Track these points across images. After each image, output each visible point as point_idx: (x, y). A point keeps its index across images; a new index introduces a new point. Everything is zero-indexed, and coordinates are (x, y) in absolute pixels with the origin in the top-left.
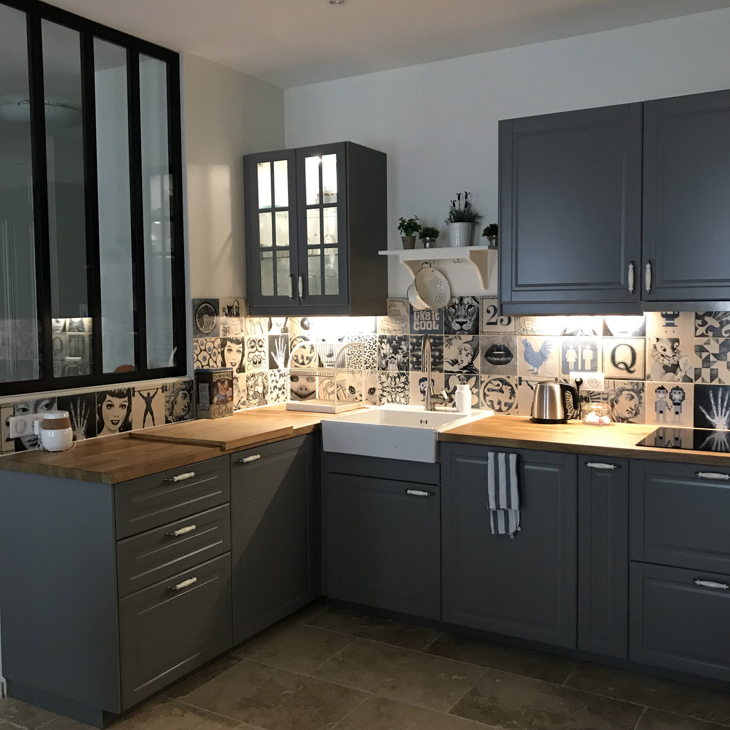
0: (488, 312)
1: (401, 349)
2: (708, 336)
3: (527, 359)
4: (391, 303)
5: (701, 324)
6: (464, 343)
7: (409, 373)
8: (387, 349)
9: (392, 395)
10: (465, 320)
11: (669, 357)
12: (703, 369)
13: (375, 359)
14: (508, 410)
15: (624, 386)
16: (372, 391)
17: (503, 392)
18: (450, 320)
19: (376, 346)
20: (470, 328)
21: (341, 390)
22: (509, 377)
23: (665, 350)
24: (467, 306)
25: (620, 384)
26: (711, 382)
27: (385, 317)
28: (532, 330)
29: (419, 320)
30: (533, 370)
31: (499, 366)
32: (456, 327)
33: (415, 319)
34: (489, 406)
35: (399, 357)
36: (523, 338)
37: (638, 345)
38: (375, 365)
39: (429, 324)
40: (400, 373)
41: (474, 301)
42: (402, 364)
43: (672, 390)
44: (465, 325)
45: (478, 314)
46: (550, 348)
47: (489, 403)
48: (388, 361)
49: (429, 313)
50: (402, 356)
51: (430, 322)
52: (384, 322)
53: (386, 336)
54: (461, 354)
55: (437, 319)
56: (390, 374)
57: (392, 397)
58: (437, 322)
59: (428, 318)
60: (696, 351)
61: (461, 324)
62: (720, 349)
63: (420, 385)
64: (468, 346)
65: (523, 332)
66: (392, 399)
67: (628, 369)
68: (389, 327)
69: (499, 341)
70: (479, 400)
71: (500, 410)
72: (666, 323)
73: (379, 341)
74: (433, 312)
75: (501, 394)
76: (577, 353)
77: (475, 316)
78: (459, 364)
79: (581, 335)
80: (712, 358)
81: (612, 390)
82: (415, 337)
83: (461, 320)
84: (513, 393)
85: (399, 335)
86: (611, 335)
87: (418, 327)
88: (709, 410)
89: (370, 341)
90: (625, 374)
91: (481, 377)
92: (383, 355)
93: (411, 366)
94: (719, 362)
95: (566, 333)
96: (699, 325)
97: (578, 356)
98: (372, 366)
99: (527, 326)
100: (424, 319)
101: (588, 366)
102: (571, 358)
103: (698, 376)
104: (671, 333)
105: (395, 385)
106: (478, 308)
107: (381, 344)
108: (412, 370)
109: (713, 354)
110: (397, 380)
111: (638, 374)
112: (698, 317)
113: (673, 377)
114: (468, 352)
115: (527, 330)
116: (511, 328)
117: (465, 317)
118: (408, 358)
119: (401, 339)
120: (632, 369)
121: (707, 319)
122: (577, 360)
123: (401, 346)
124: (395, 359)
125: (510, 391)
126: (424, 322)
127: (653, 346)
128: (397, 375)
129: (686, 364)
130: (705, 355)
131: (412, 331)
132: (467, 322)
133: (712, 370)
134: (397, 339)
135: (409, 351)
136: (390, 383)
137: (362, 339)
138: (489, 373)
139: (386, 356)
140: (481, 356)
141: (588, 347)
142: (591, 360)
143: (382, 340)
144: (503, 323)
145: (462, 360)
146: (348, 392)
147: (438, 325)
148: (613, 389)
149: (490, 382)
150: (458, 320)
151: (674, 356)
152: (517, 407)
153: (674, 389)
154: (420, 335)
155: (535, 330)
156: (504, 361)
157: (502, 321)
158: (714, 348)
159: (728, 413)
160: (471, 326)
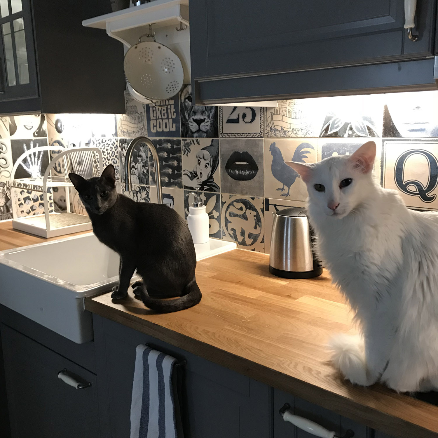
1: (140, 156)
4: (128, 97)
6: (203, 149)
7: (149, 188)
10: (202, 118)
13: (118, 168)
14: (252, 244)
17: (246, 219)
18: (187, 116)
19: (117, 153)
20: (208, 128)
22: (253, 199)
28: (282, 129)
29: (155, 118)
30: (283, 189)
31: (242, 183)
32: (193, 127)
33: (152, 118)
34: (231, 236)
35: (139, 166)
36: (272, 140)
38: (118, 176)
39: (166, 124)
44: (203, 124)
45: (217, 108)
49: (165, 109)
50: (141, 165)
51: (167, 121)
52: (124, 122)
53: (126, 140)
54: (199, 164)
55: (173, 117)
58: (174, 121)
59: (164, 115)
61: (199, 122)
64: (206, 152)
65: (270, 132)
68: (128, 128)
69: (241, 148)
70: (220, 227)
71: (244, 243)
73: (120, 146)
74: (169, 107)
77: (213, 111)
78: (198, 179)
79: (349, 136)
82: (152, 141)
83: (198, 117)
84: (258, 220)
87: (155, 128)
89: (112, 146)
90: (417, 201)
91: (222, 197)
93: (150, 178)
95: (329, 133)
99: (276, 123)
100: (160, 117)
107: (123, 150)
110: (139, 194)
114: (208, 162)
115: (276, 130)
116: (255, 127)
117: (203, 113)
120: (430, 194)
123: (140, 153)
124: (135, 169)
125: (255, 218)
126: (161, 121)
131: (150, 133)
132: (205, 119)
135: (148, 159)
137: (105, 143)
138: (230, 191)
140: (221, 167)
143: (122, 145)
144: (245, 120)
145: (201, 173)
147: (174, 125)
149: (231, 204)
150: (195, 117)
152: (263, 241)
154: (158, 139)
155: (285, 129)
156: (248, 175)
157: (244, 116)
160: (209, 125)
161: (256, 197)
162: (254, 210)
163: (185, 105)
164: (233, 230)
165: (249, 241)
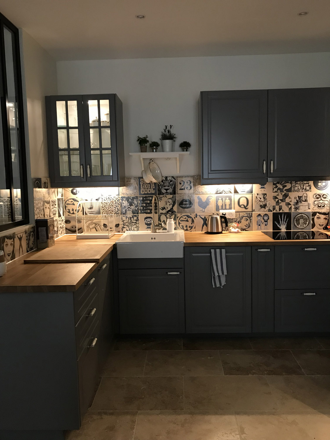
0: (180, 184)
1: (134, 203)
2: (278, 192)
3: (200, 206)
4: (127, 180)
5: (275, 187)
6: (169, 199)
8: (125, 203)
10: (168, 188)
12: (276, 206)
13: (119, 209)
14: (190, 229)
15: (243, 215)
16: (117, 226)
17: (188, 221)
18: (161, 188)
19: (119, 202)
20: (171, 191)
21: (98, 227)
22: (191, 214)
24: (169, 181)
25: (242, 214)
26: (279, 211)
27: (124, 187)
28: (202, 192)
29: (144, 188)
30: (202, 210)
31: (186, 209)
32: (164, 191)
33: (141, 188)
34: (181, 228)
35: (133, 207)
37: (249, 196)
38: (119, 212)
41: (173, 179)
42: (134, 211)
44: (169, 190)
45: (175, 185)
46: (211, 200)
47: (182, 227)
48: (126, 210)
49: (149, 185)
50: (134, 207)
51: (150, 189)
52: (123, 190)
53: (125, 197)
54: (166, 204)
55: (153, 188)
56: (128, 216)
57: (129, 228)
58: (154, 189)
59: (149, 187)
60: (273, 199)
61: (167, 190)
62: (283, 197)
64: (170, 200)
65: (197, 193)
67: (245, 207)
69: (186, 198)
70: (176, 226)
71: (187, 230)
72: (261, 187)
73: (121, 200)
74: (151, 184)
75: (187, 222)
76: (223, 201)
77: (173, 186)
78: (166, 209)
79: (224, 193)
80: (280, 201)
81: (238, 217)
82: (142, 197)
83: (166, 188)
84: (193, 221)
85: (133, 196)
86: (237, 193)
87: (143, 192)
88: (279, 223)
89: (116, 200)
90: (244, 210)
92: (123, 207)
93: (140, 211)
94: (282, 203)
95: (218, 193)
96: (274, 187)
97: (223, 203)
98: (117, 213)
99: (199, 190)
101: (228, 207)
102: (220, 203)
103: (274, 209)
104: (263, 191)
105: (131, 221)
106: (175, 182)
107: (122, 201)
108: (140, 214)
109: (280, 199)
110: (132, 219)
111: (250, 209)
112: (274, 184)
113: (264, 210)
114: (171, 203)
116: (192, 191)
117: (168, 186)
118: (138, 207)
119: (133, 198)
120: (247, 207)
121: (277, 185)
122: (223, 204)
124: (131, 208)
126: (147, 189)
127: (256, 197)
128: (132, 216)
129: (269, 204)
130: (277, 200)
131: (140, 194)
133: (280, 206)
134: (131, 198)
135: (139, 204)
136: (128, 221)
137: (111, 199)
138: (181, 213)
139: (126, 207)
140: (177, 205)
141: (228, 198)
142: (229, 204)
143: (122, 199)
144: (188, 189)
145: (167, 207)
146: (102, 227)
147: (154, 191)
149: (182, 217)
150: (165, 188)
151: (264, 201)
152: (195, 228)
153: (264, 215)
154: (144, 196)
156: (188, 206)
158: (280, 197)
159: (286, 223)
163: (160, 184)
164: (182, 226)
165: (189, 229)
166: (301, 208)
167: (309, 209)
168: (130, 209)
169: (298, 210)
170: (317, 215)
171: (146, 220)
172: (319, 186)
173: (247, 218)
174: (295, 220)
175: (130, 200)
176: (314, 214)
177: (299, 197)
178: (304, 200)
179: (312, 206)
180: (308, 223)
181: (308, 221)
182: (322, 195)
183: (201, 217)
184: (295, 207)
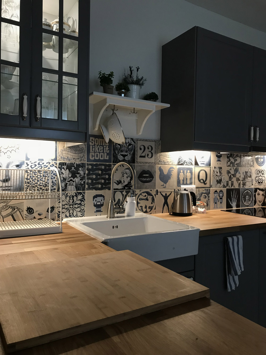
0: (141, 149)
2: (231, 166)
6: (126, 169)
7: (85, 192)
8: (66, 173)
9: (70, 211)
10: (126, 154)
11: (219, 176)
12: (229, 181)
13: (56, 182)
14: (150, 211)
15: (203, 191)
16: (51, 210)
17: (148, 200)
18: (117, 153)
21: (18, 212)
23: (217, 173)
24: (128, 144)
25: (201, 190)
26: (231, 187)
29: (94, 152)
30: (163, 185)
31: (146, 184)
32: (121, 158)
33: (91, 151)
34: (140, 210)
35: (77, 180)
36: (160, 166)
37: (207, 169)
38: (55, 187)
39: (102, 155)
40: (78, 192)
41: (132, 141)
42: (79, 185)
43: (219, 192)
45: (134, 150)
46: (172, 172)
47: (140, 208)
48: (67, 184)
49: (102, 147)
50: (79, 179)
53: (66, 163)
54: (123, 176)
55: (107, 152)
56: (68, 194)
57: (70, 212)
58: (108, 154)
59: (101, 151)
60: (227, 173)
61: (124, 156)
62: (234, 172)
63: (93, 200)
64: (128, 171)
65: (159, 163)
66: (70, 214)
67: (204, 183)
68: (69, 156)
69: (146, 168)
71: (146, 212)
72: (218, 160)
74: (105, 147)
76: (184, 175)
77: (132, 151)
78: (122, 184)
79: (186, 165)
80: (232, 176)
82: (91, 165)
83: (124, 153)
85: (77, 163)
86: (198, 165)
87: (93, 157)
88: (231, 200)
90: (203, 185)
91: (136, 192)
93: (87, 186)
94: (234, 178)
95: (180, 164)
96: (228, 161)
97: (184, 176)
99: (161, 159)
100: (98, 151)
101: (188, 182)
102: (181, 178)
103: (227, 184)
104: (219, 164)
105: (73, 202)
106: (135, 146)
108: (87, 190)
109: (232, 174)
110: (75, 198)
111: (208, 185)
112: (228, 157)
113: (220, 186)
114: (128, 175)
115: (161, 162)
117: (126, 152)
118: (84, 180)
119: (78, 166)
120: (206, 183)
121: (231, 158)
123: (79, 171)
124: (74, 182)
125: (152, 199)
126: (98, 154)
127: (213, 171)
128: (75, 194)
129: (224, 179)
130: (230, 174)
131: (88, 160)
132: (128, 155)
133: (232, 181)
135: (86, 175)
136: (68, 201)
138: (140, 188)
139: (66, 180)
141: (189, 171)
142: (190, 178)
144: (149, 156)
145: (124, 181)
147: (108, 156)
148: (198, 193)
149: (141, 194)
150: (122, 153)
151: (220, 175)
152: (155, 209)
154: (95, 163)
155: (165, 161)
156: (149, 180)
157: (148, 155)
158: (232, 172)
159: (236, 200)
160: (130, 157)
161: (152, 190)
162: (152, 195)
163: (116, 147)
164: (140, 206)
165: (148, 210)
166: (247, 184)
167: (252, 185)
168: (72, 182)
169: (245, 186)
170: (257, 192)
171: (95, 200)
172: (259, 162)
173: (205, 195)
174: (243, 197)
175: (73, 168)
176: (256, 190)
177: (246, 172)
178: (249, 176)
179: (254, 182)
180: (251, 199)
181: (252, 197)
182: (261, 171)
183: (162, 194)
184: (243, 183)
